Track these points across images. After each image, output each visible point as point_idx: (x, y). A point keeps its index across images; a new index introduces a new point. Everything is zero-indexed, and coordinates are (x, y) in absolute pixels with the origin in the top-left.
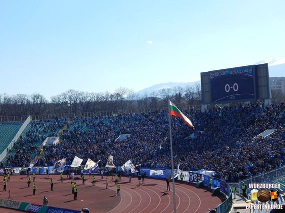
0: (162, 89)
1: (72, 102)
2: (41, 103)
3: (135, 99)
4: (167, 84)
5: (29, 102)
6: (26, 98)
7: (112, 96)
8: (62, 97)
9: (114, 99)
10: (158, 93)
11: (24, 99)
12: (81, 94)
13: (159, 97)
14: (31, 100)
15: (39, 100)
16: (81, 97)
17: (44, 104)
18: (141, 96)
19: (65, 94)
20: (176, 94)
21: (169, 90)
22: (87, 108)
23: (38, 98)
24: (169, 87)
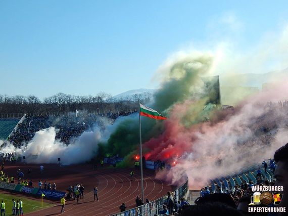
0: (135, 94)
1: (61, 103)
2: (35, 103)
3: (113, 101)
4: (138, 90)
5: (25, 102)
6: (23, 99)
7: (94, 99)
8: (53, 99)
9: (96, 102)
10: (132, 97)
11: (21, 100)
12: (68, 97)
13: (132, 100)
14: (27, 101)
15: (34, 101)
16: (68, 99)
17: (38, 104)
18: (118, 99)
19: (55, 97)
20: (146, 98)
21: (140, 95)
22: (73, 108)
23: (33, 99)
24: (140, 93)
